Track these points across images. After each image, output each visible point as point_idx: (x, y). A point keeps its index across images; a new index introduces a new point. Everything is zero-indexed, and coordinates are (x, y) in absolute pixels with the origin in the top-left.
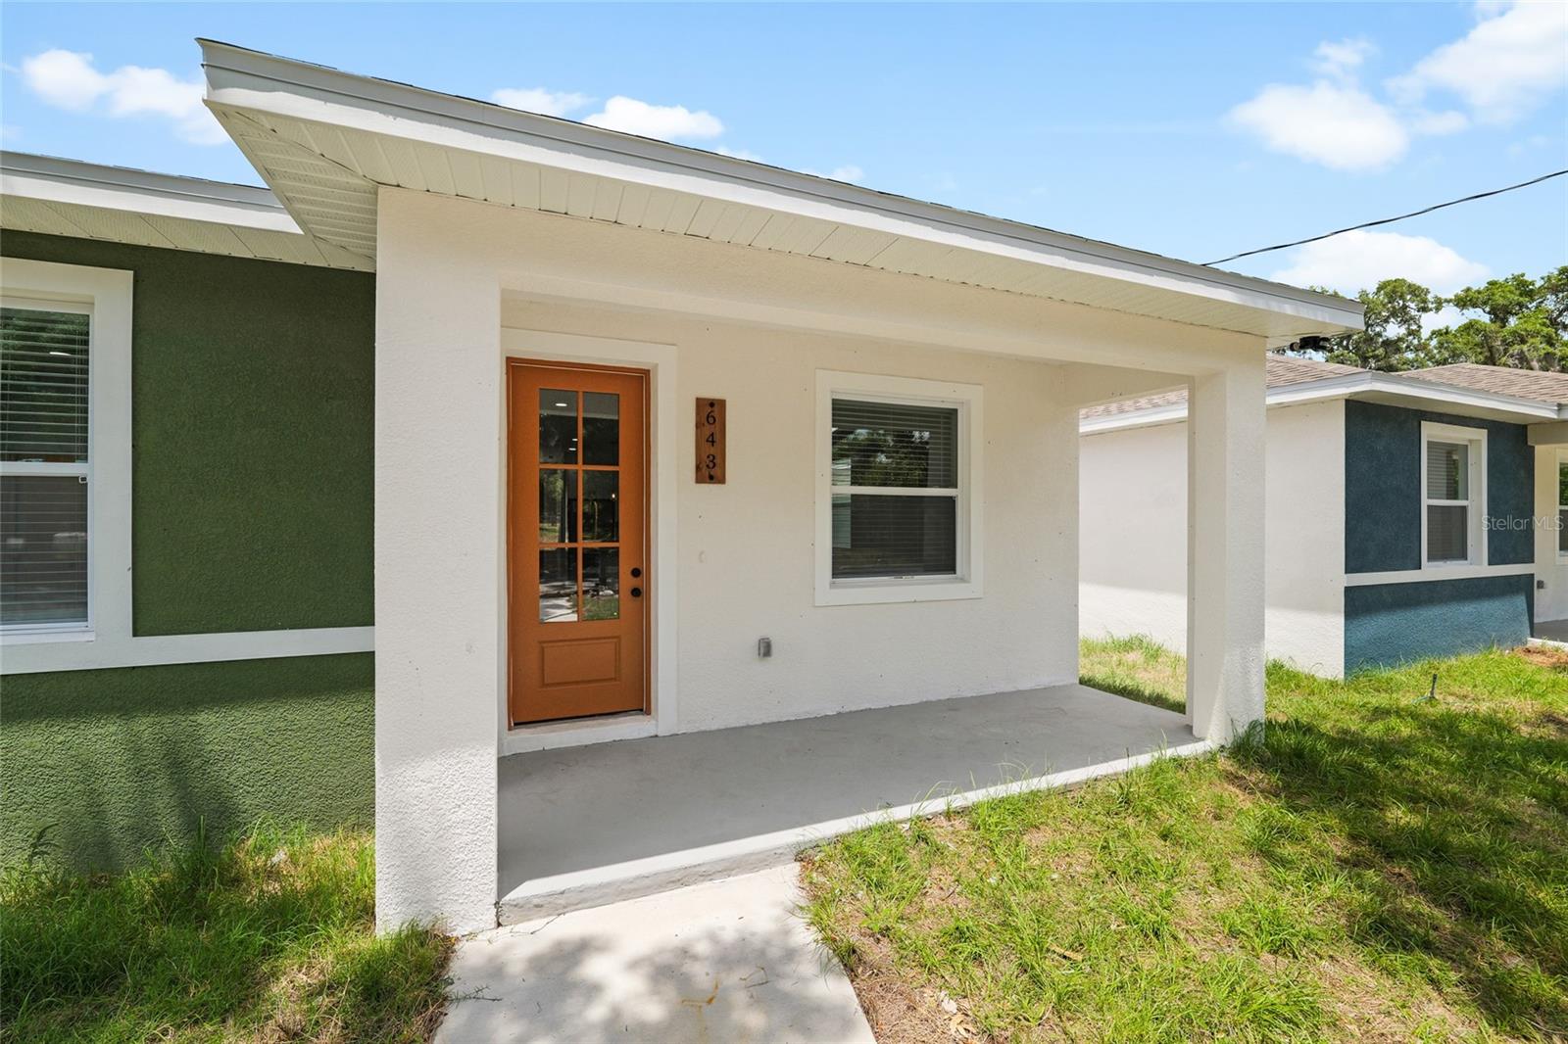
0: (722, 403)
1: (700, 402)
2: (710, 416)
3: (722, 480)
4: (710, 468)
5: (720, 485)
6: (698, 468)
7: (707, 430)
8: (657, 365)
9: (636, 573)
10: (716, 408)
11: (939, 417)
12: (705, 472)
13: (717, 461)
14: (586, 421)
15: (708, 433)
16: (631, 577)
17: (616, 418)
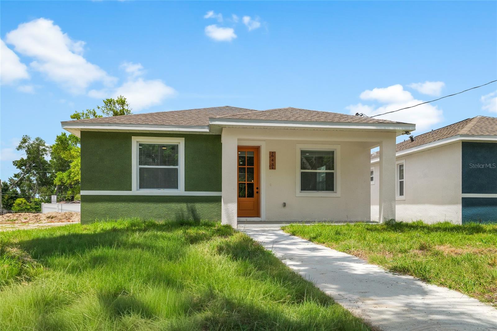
0: (275, 152)
1: (270, 152)
2: (272, 155)
3: (275, 169)
4: (272, 166)
5: (274, 170)
6: (270, 166)
7: (272, 158)
8: (261, 145)
9: (257, 188)
10: (274, 154)
11: (330, 153)
12: (271, 167)
13: (274, 165)
14: (247, 157)
15: (272, 159)
16: (256, 189)
17: (253, 156)
